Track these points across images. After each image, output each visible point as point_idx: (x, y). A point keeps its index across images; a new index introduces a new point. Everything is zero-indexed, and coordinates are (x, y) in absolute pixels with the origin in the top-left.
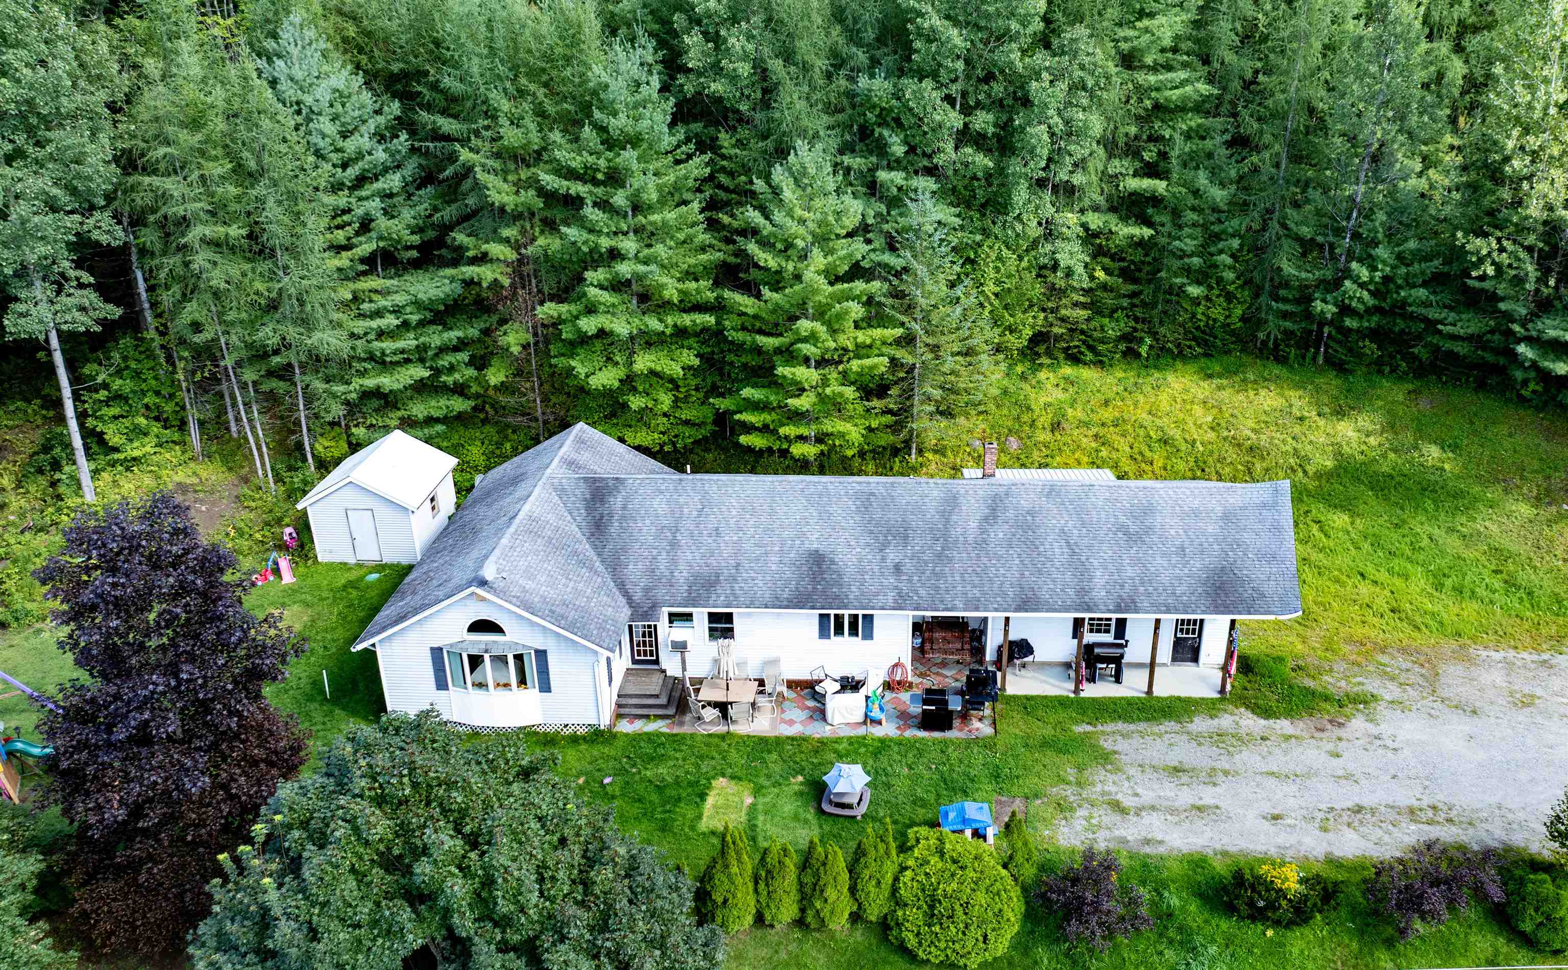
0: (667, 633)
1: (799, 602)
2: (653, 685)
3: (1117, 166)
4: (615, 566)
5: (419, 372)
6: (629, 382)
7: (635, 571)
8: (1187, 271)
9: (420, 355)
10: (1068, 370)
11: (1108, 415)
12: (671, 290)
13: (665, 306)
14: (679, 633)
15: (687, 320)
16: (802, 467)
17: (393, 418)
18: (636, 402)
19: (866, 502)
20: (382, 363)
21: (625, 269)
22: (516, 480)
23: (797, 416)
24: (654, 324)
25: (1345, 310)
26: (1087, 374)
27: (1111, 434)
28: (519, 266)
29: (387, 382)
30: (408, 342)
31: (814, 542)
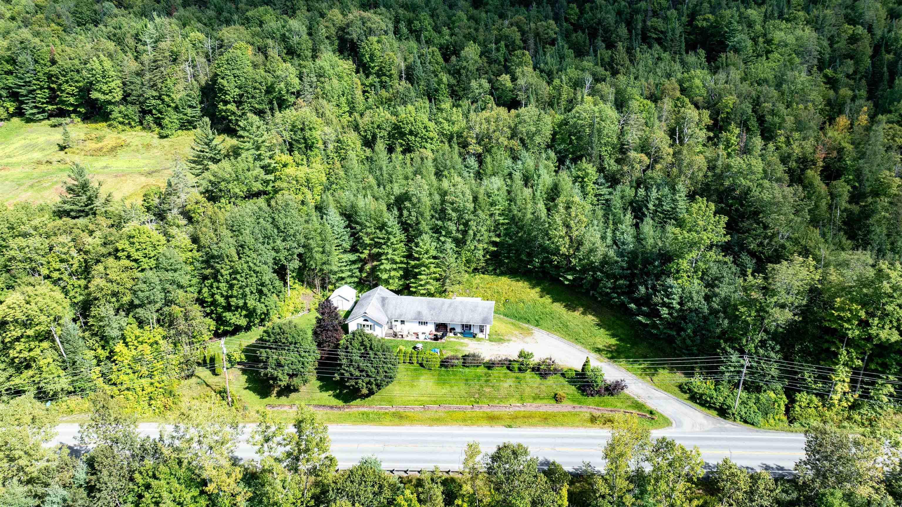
0: (394, 323)
1: (415, 319)
2: (391, 331)
3: (492, 234)
4: (386, 312)
5: (350, 274)
6: (390, 277)
7: (389, 313)
8: (505, 257)
9: (350, 270)
10: (482, 275)
11: (488, 286)
12: (398, 260)
13: (396, 263)
14: (396, 323)
15: (401, 265)
16: (423, 295)
17: (343, 282)
18: (391, 281)
19: (429, 303)
20: (342, 272)
21: (389, 256)
22: (369, 296)
23: (421, 285)
24: (395, 266)
25: (535, 267)
26: (486, 276)
27: (488, 290)
28: (369, 255)
29: (343, 275)
30: (348, 268)
31: (419, 309)
